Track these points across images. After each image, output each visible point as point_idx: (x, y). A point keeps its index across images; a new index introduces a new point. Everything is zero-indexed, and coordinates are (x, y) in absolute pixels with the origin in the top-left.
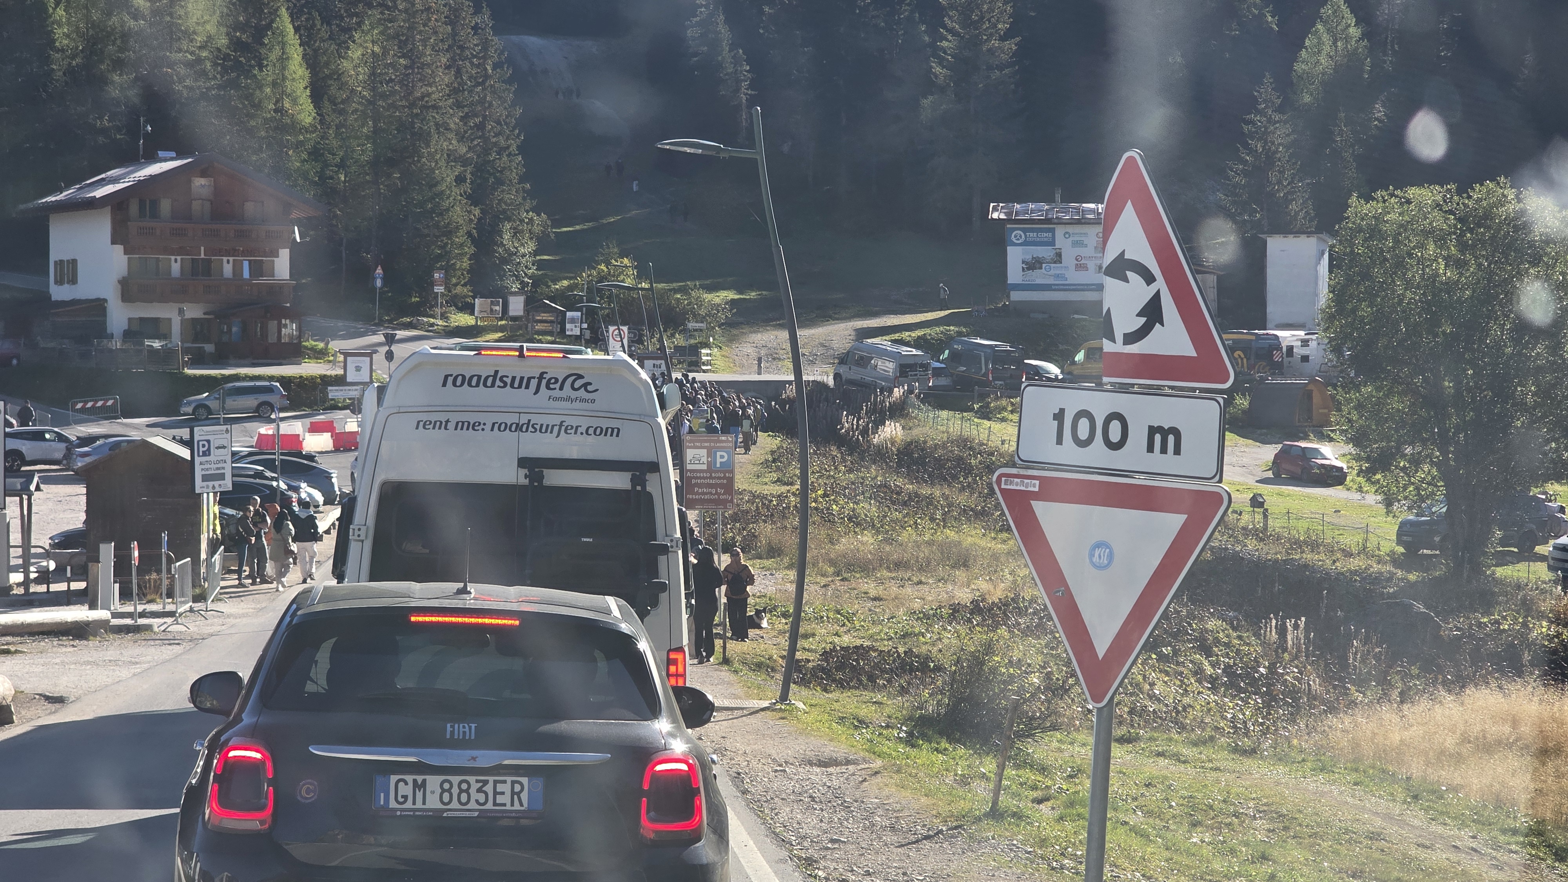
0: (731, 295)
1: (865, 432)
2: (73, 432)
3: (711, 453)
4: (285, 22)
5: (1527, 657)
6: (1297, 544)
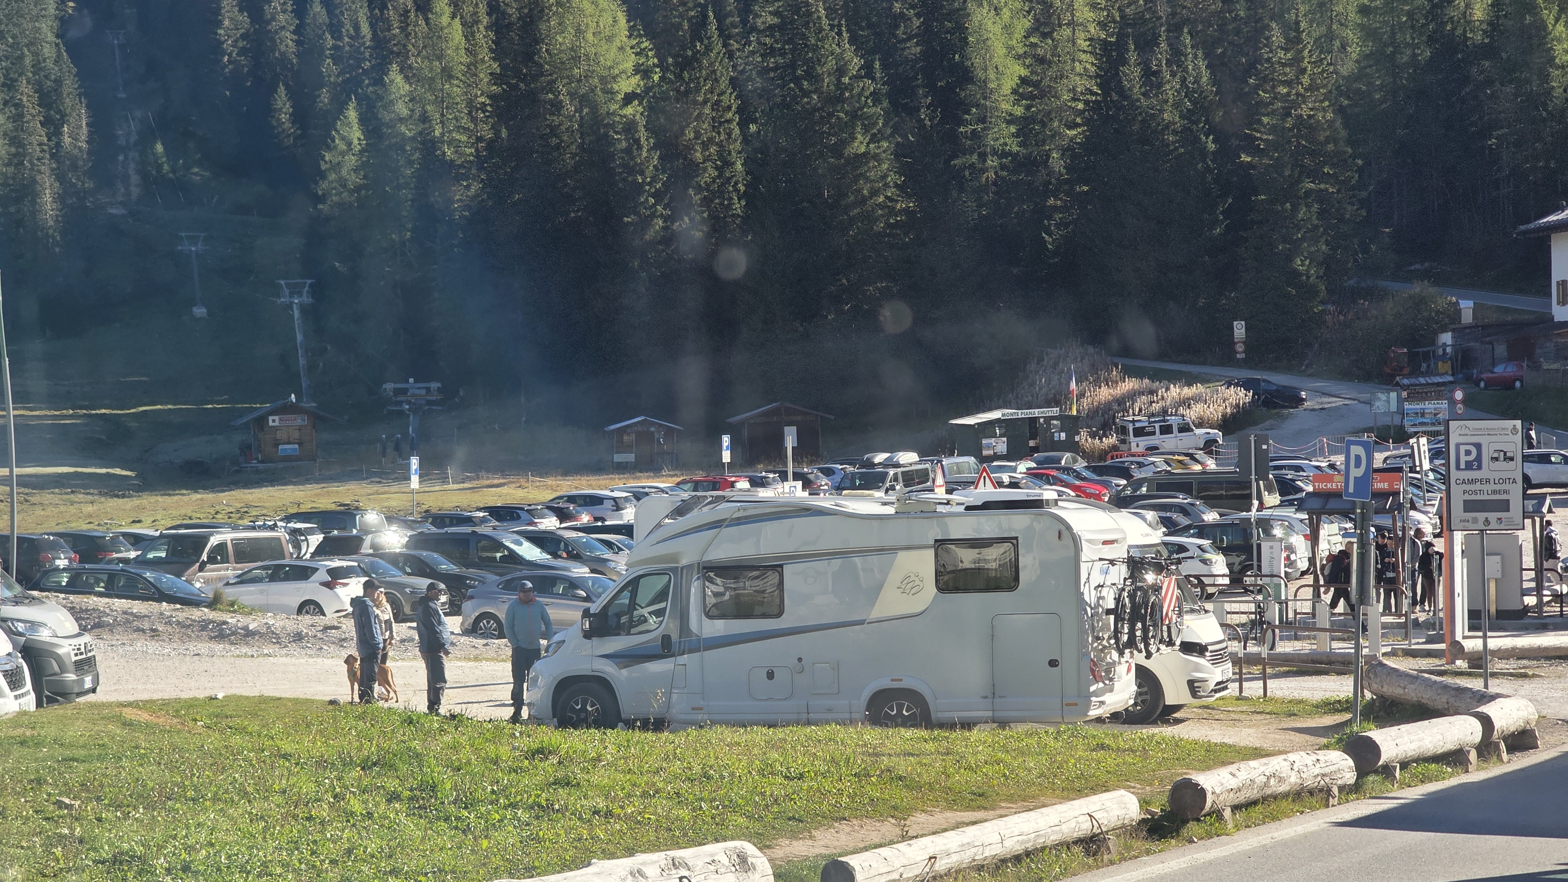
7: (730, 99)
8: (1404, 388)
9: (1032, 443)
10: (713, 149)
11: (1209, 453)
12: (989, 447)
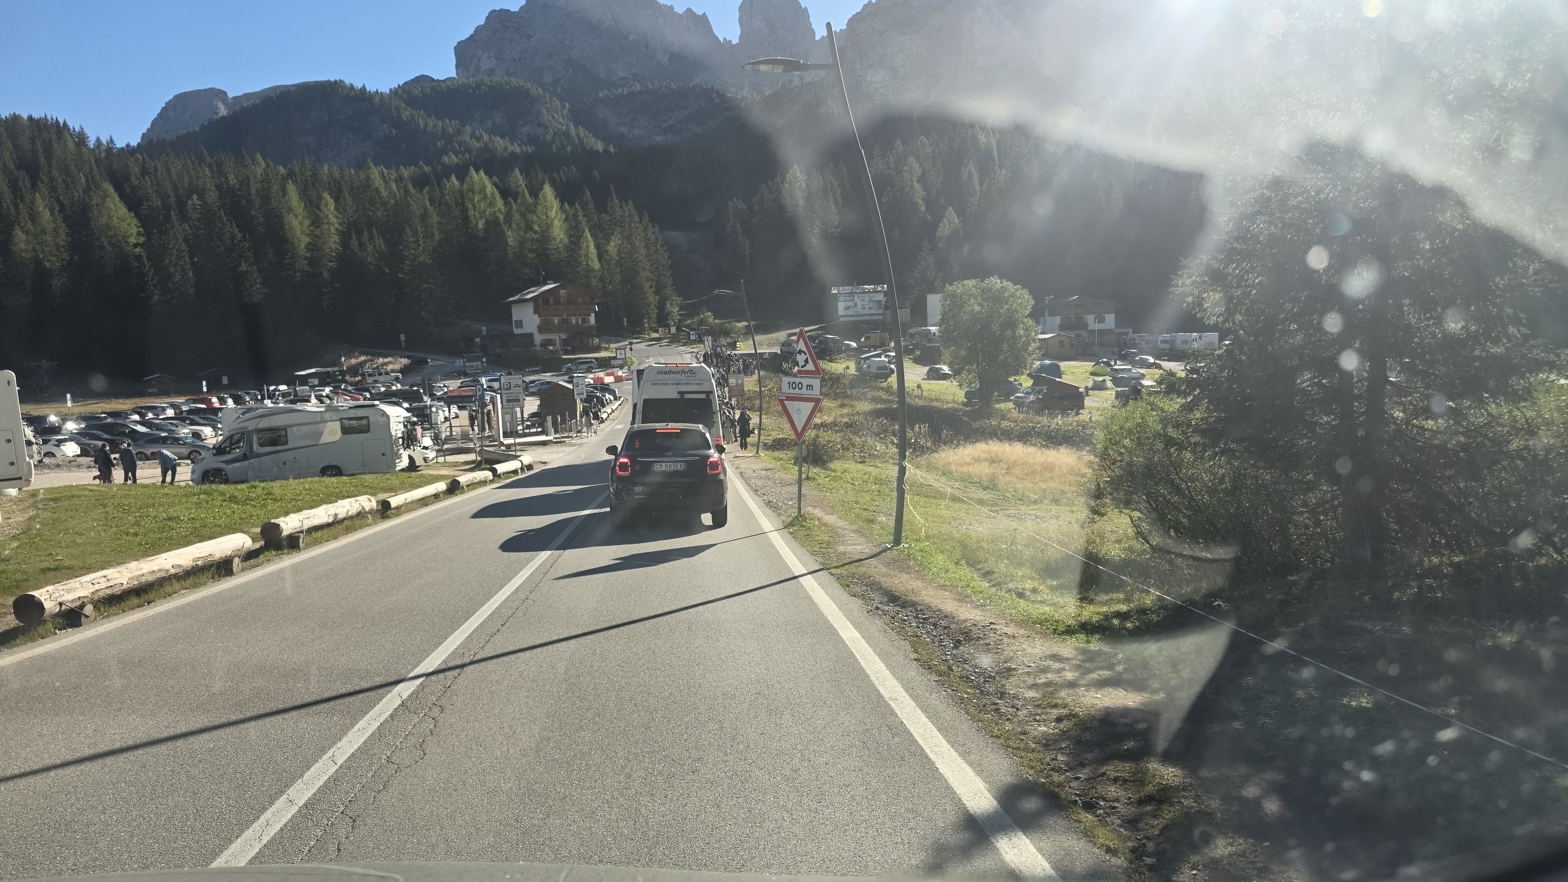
0: (746, 324)
1: (790, 369)
2: (528, 379)
3: (737, 380)
4: (587, 234)
5: (999, 433)
6: (932, 400)
7: (184, 247)
8: (465, 358)
9: (328, 380)
10: (179, 268)
11: (397, 382)
12: (311, 382)
